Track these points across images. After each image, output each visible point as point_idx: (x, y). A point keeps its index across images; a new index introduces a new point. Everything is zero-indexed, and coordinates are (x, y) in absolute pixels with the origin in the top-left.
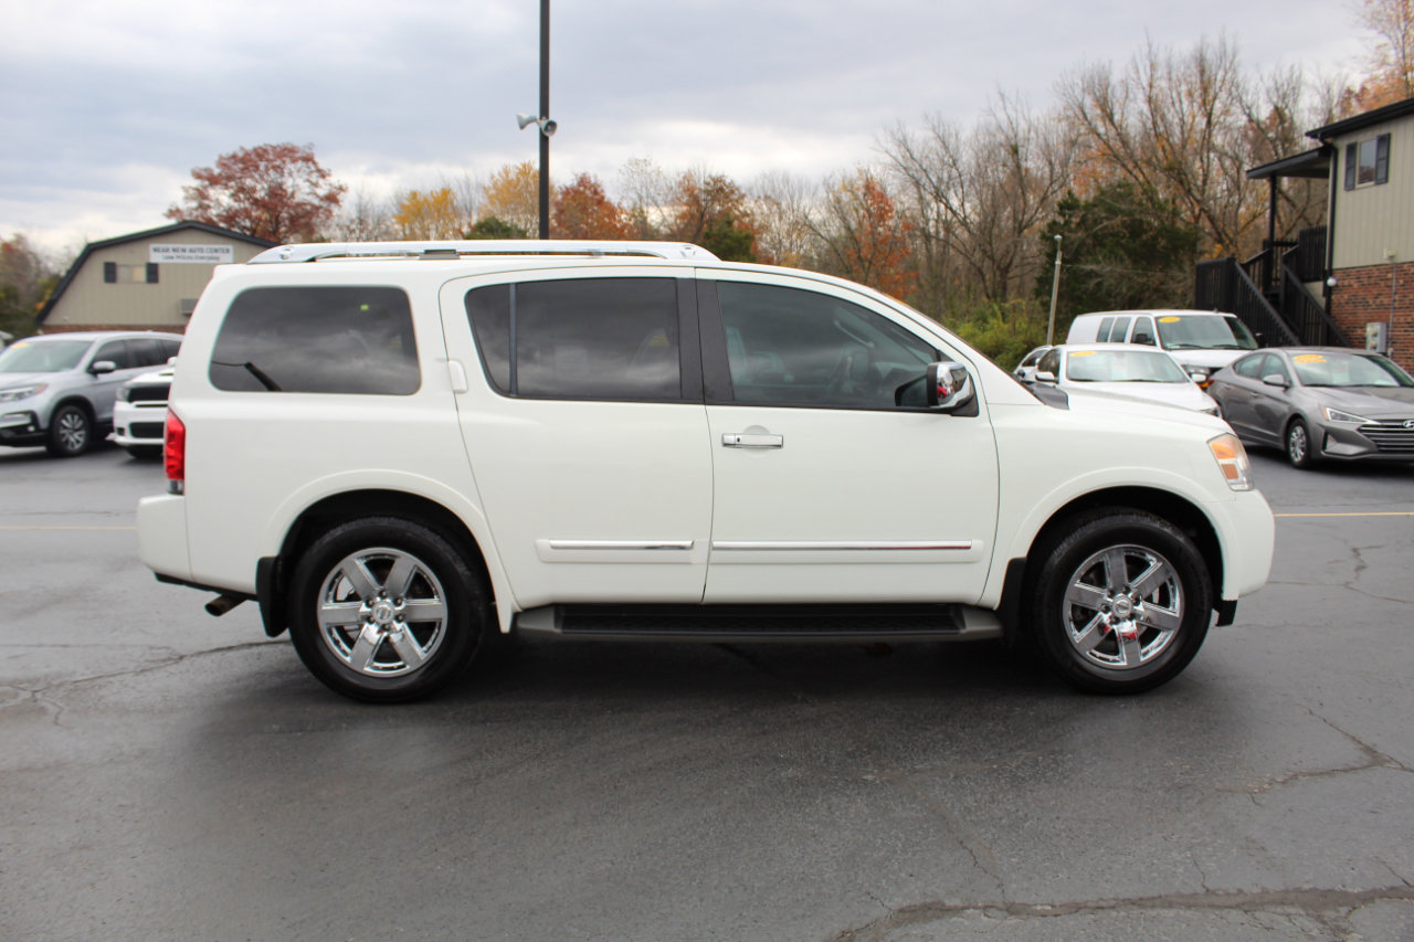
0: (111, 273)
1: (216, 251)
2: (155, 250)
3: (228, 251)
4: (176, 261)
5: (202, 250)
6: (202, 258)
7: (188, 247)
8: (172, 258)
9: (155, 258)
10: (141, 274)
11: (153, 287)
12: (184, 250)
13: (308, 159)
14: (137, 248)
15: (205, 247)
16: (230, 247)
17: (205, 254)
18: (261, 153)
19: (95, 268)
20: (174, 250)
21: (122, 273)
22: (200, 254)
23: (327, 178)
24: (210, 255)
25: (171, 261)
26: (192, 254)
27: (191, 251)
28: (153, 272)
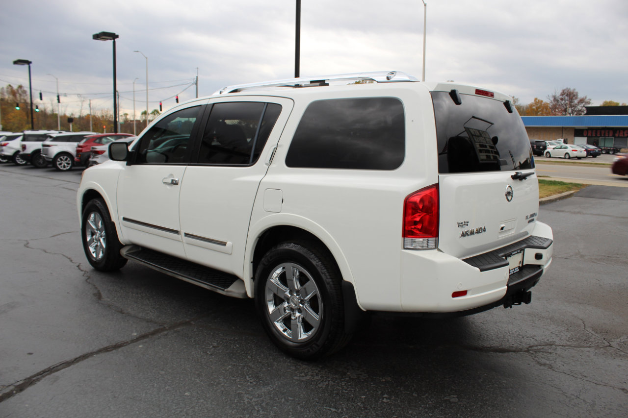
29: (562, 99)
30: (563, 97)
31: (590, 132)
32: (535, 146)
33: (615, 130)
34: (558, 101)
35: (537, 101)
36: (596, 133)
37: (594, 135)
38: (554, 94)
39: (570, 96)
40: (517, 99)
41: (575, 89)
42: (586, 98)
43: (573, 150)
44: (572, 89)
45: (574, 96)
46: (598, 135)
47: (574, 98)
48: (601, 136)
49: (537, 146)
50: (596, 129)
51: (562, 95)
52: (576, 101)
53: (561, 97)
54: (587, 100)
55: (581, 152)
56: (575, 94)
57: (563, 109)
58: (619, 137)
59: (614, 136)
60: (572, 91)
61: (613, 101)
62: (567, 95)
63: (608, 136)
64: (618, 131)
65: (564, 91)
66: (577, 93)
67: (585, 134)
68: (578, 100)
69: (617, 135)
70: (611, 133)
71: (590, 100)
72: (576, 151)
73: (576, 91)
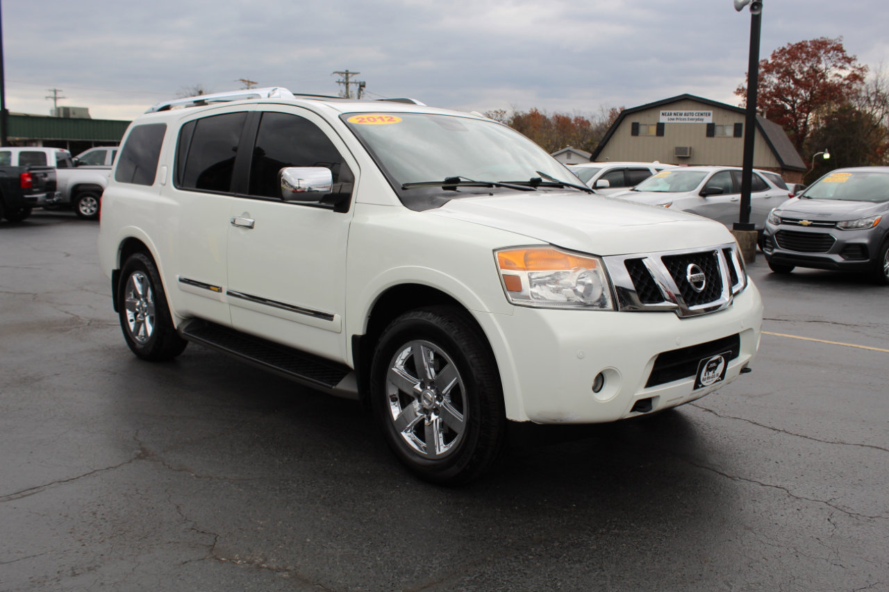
0: (635, 130)
1: (702, 114)
2: (663, 114)
3: (709, 115)
4: (675, 121)
5: (692, 114)
6: (692, 119)
7: (683, 112)
8: (673, 119)
9: (663, 119)
10: (653, 130)
11: (661, 138)
12: (681, 114)
13: (839, 49)
14: (652, 114)
15: (695, 112)
16: (711, 112)
17: (694, 117)
18: (801, 47)
19: (626, 127)
20: (675, 114)
21: (642, 129)
22: (691, 117)
23: (852, 62)
24: (697, 117)
25: (672, 121)
26: (686, 117)
27: (685, 115)
28: (660, 129)
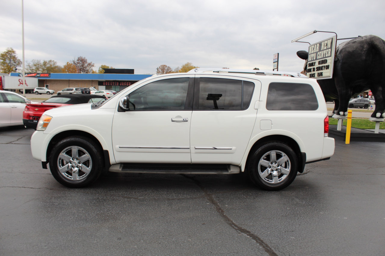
29: (78, 63)
30: (78, 62)
31: (107, 83)
32: (84, 91)
33: (120, 82)
34: (76, 64)
35: (69, 64)
36: (110, 83)
37: (109, 85)
38: (74, 60)
39: (82, 61)
40: (56, 62)
41: (85, 58)
42: (91, 63)
43: (107, 94)
44: (83, 57)
45: (85, 61)
46: (111, 85)
47: (85, 62)
48: (112, 85)
49: (85, 92)
50: (110, 82)
51: (78, 60)
52: (86, 65)
53: (77, 62)
54: (92, 64)
55: (111, 94)
56: (85, 60)
57: (79, 69)
58: (122, 86)
59: (119, 85)
60: (83, 58)
61: (106, 65)
62: (81, 61)
63: (116, 85)
64: (121, 83)
65: (79, 58)
66: (86, 60)
67: (104, 84)
68: (87, 64)
69: (121, 85)
70: (118, 84)
71: (94, 64)
72: (109, 94)
73: (86, 58)
